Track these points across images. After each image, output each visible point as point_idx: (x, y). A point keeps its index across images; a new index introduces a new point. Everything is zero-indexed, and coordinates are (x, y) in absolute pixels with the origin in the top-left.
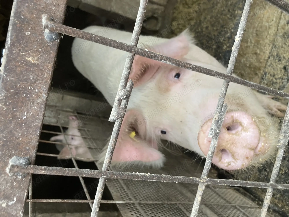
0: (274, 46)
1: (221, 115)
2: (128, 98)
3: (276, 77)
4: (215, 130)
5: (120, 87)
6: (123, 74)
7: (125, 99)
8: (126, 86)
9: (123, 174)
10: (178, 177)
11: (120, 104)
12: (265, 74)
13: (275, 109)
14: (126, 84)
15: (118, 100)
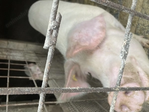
0: (143, 8)
1: (128, 41)
2: (58, 28)
3: (145, 25)
4: (124, 52)
5: (51, 19)
6: (52, 8)
7: (55, 29)
8: (55, 18)
9: (58, 90)
10: (100, 88)
11: (52, 34)
12: (139, 24)
13: (145, 44)
14: (55, 16)
15: (50, 30)
